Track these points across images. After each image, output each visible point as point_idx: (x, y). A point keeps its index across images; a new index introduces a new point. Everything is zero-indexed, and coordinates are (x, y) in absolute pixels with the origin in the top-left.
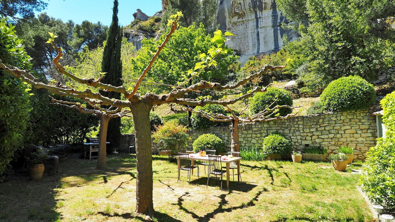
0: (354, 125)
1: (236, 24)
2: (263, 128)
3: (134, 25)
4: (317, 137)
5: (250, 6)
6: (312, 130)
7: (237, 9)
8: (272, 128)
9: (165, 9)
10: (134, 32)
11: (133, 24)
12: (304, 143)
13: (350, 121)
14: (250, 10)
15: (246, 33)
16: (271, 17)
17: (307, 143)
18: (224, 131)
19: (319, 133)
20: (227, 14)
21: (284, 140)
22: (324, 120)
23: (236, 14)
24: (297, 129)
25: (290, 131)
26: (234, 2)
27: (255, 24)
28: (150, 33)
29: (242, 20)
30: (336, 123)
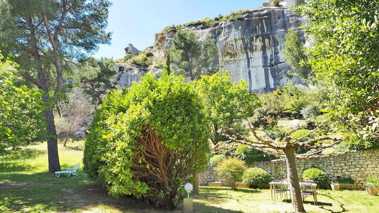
0: (374, 161)
1: (228, 62)
2: (301, 163)
3: (128, 59)
4: (346, 170)
5: (241, 48)
6: (342, 165)
7: (230, 49)
8: (309, 163)
9: (157, 45)
10: (128, 66)
11: (126, 59)
12: (336, 175)
13: (370, 158)
14: (242, 51)
15: (238, 71)
16: (262, 58)
17: (338, 175)
18: (267, 165)
19: (347, 167)
20: (220, 54)
21: (322, 173)
22: (350, 157)
23: (229, 53)
24: (329, 164)
25: (323, 165)
26: (226, 44)
27: (247, 63)
28: (143, 67)
29: (234, 59)
30: (359, 159)
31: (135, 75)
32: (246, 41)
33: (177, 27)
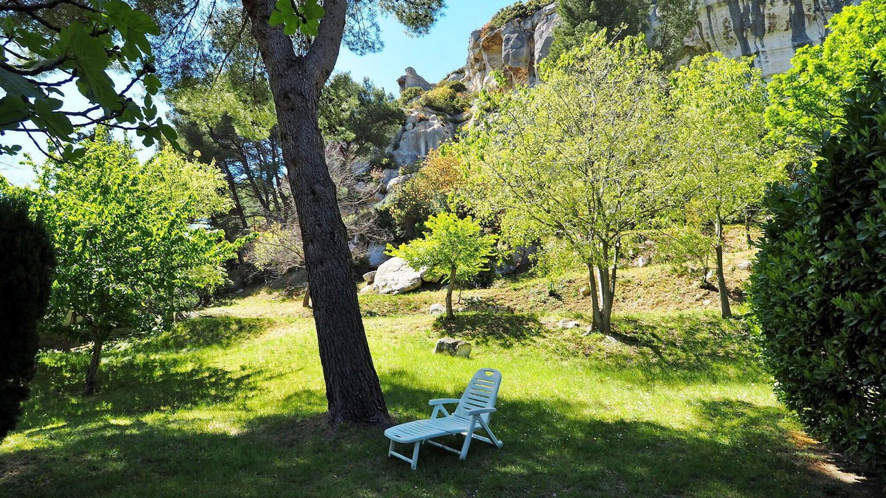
5: (726, 28)
9: (477, 60)
10: (416, 113)
11: (407, 100)
14: (727, 38)
16: (791, 49)
23: (687, 50)
28: (450, 115)
31: (435, 132)
32: (741, 8)
33: (530, 4)
